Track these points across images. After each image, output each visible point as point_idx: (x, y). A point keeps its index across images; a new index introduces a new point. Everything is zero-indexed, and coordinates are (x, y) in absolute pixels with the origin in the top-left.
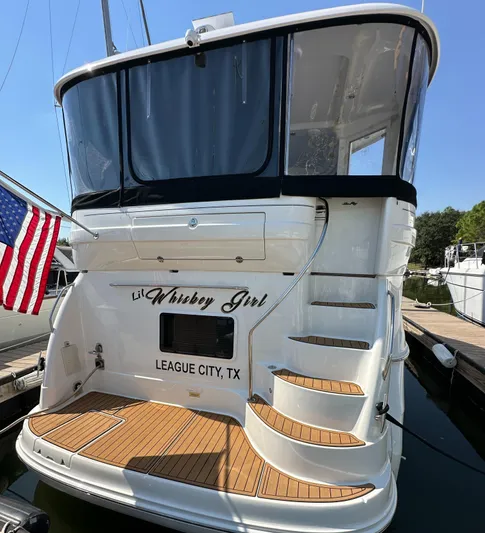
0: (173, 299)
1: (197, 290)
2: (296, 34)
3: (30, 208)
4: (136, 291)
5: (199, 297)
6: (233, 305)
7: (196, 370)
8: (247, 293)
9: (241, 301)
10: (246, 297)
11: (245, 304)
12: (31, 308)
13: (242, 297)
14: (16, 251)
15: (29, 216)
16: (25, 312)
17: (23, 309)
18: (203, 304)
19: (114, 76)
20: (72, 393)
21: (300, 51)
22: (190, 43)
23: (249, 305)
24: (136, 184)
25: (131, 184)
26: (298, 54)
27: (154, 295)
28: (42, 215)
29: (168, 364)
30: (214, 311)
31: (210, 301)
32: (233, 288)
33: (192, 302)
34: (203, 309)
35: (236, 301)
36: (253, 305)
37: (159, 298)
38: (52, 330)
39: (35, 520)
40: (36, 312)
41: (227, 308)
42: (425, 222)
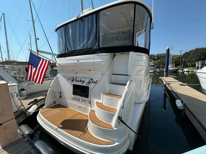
0: (76, 81)
1: (81, 78)
2: (102, 11)
3: (42, 59)
4: (69, 78)
5: (82, 80)
6: (89, 83)
7: (80, 101)
8: (93, 80)
9: (91, 82)
10: (92, 81)
11: (92, 83)
12: (40, 82)
13: (91, 81)
14: (38, 69)
15: (41, 61)
16: (39, 83)
17: (39, 82)
18: (82, 82)
19: (64, 27)
20: (53, 103)
21: (109, 13)
22: (77, 18)
23: (93, 83)
24: (68, 52)
25: (67, 52)
26: (108, 14)
27: (72, 79)
28: (45, 61)
29: (74, 98)
30: (85, 84)
31: (84, 82)
32: (89, 78)
33: (80, 82)
34: (82, 84)
35: (90, 82)
36: (94, 83)
37: (73, 80)
38: (50, 87)
39: (31, 133)
40: (42, 83)
41: (88, 84)
42: (196, 52)
